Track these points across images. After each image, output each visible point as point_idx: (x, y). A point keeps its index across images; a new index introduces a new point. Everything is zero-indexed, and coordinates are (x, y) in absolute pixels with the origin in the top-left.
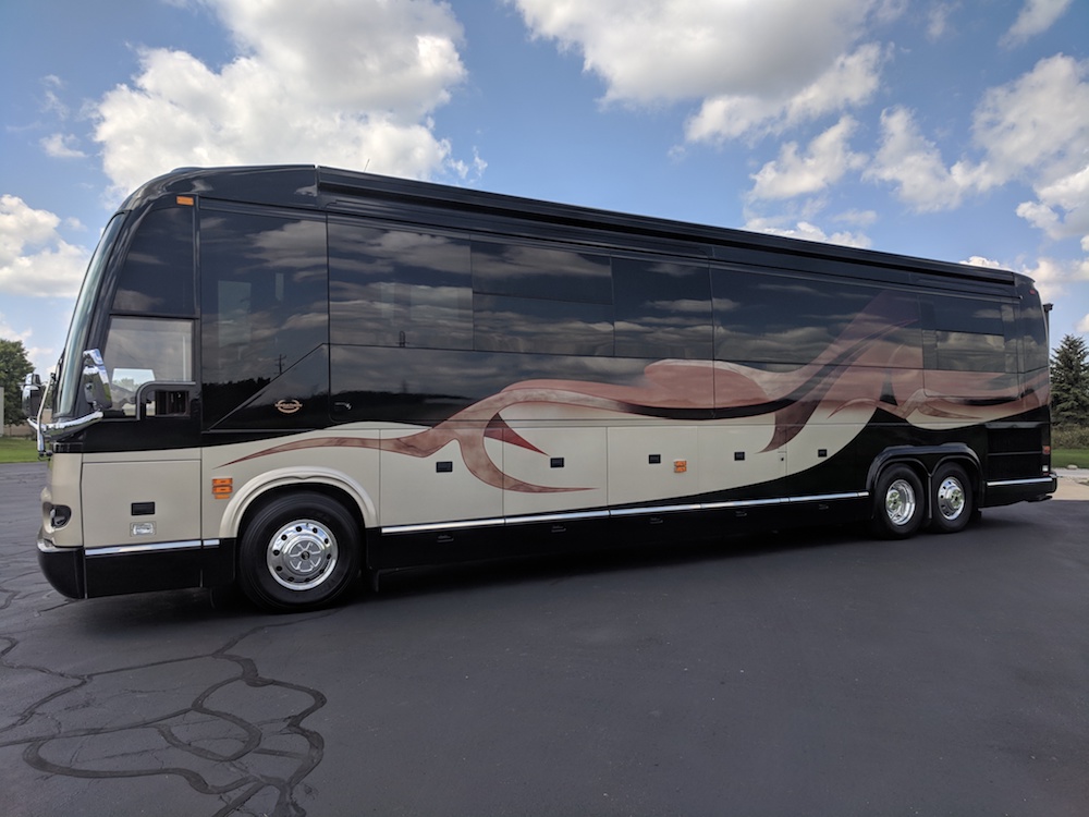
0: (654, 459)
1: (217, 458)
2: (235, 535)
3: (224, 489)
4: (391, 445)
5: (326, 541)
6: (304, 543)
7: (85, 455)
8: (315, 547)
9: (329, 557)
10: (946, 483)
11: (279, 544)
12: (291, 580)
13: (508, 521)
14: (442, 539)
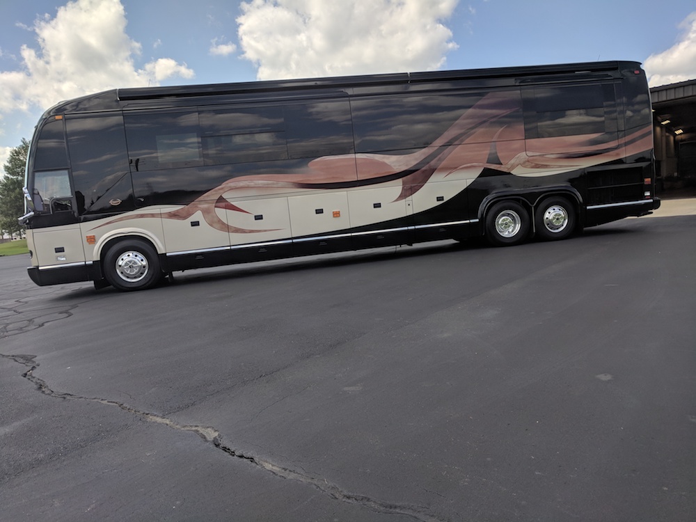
0: (319, 211)
1: (87, 228)
2: (99, 259)
3: (92, 240)
4: (167, 216)
5: (142, 260)
6: (130, 262)
7: (34, 230)
8: (135, 263)
9: (144, 267)
10: (550, 210)
11: (120, 263)
12: (128, 277)
13: (232, 247)
14: (198, 257)
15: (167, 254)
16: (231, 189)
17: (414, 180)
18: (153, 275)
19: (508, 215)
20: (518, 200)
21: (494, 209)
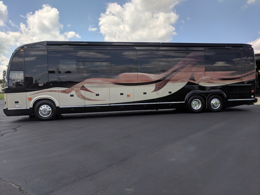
0: (122, 94)
1: (29, 94)
2: (32, 107)
3: (30, 99)
4: (61, 92)
5: (49, 109)
6: (45, 109)
7: (7, 94)
8: (46, 110)
9: (50, 111)
10: (214, 100)
11: (41, 109)
12: (43, 115)
13: (86, 106)
14: (72, 109)
15: (60, 107)
16: (87, 83)
17: (160, 85)
18: (53, 115)
19: (197, 101)
20: (201, 95)
21: (191, 98)
